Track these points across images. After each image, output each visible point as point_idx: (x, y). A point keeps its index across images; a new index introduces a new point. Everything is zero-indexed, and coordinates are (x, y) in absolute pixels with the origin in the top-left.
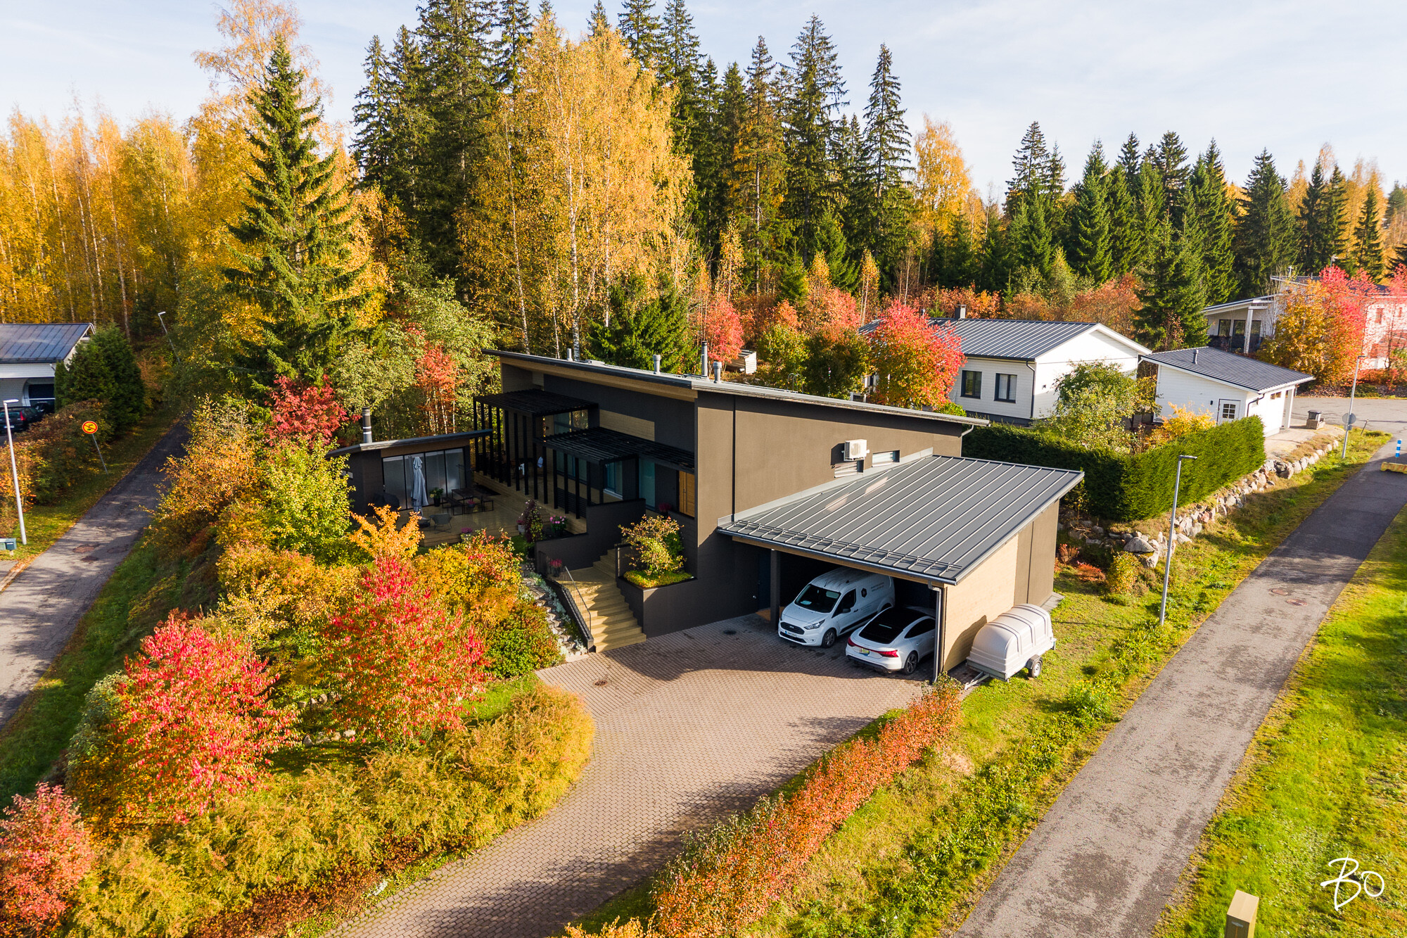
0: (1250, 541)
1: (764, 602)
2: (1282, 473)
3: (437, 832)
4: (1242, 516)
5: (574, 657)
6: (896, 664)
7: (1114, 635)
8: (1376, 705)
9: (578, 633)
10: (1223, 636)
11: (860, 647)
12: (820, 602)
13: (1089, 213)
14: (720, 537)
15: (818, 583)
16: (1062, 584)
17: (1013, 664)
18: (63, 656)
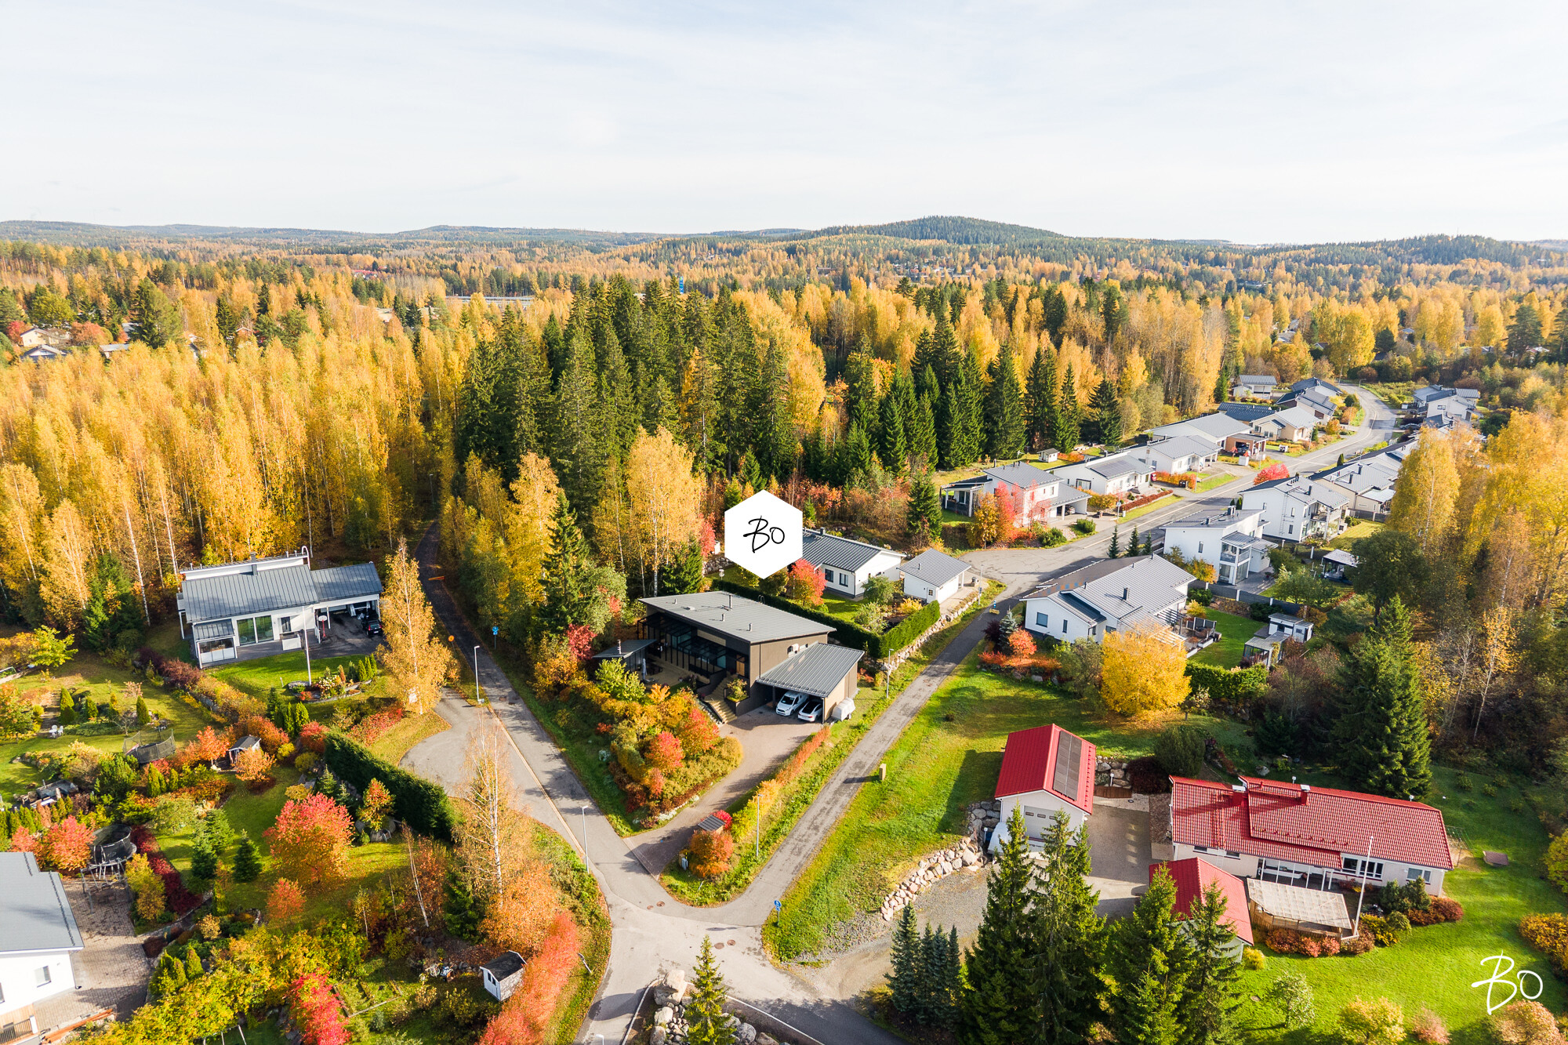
0: (925, 658)
1: (770, 700)
2: (948, 620)
3: (720, 772)
4: (925, 648)
5: (720, 725)
6: (813, 719)
7: (873, 702)
8: (934, 719)
9: (719, 719)
10: (904, 699)
11: (802, 715)
12: (788, 701)
14: (756, 683)
15: (787, 695)
16: (860, 685)
17: (843, 717)
18: (555, 741)
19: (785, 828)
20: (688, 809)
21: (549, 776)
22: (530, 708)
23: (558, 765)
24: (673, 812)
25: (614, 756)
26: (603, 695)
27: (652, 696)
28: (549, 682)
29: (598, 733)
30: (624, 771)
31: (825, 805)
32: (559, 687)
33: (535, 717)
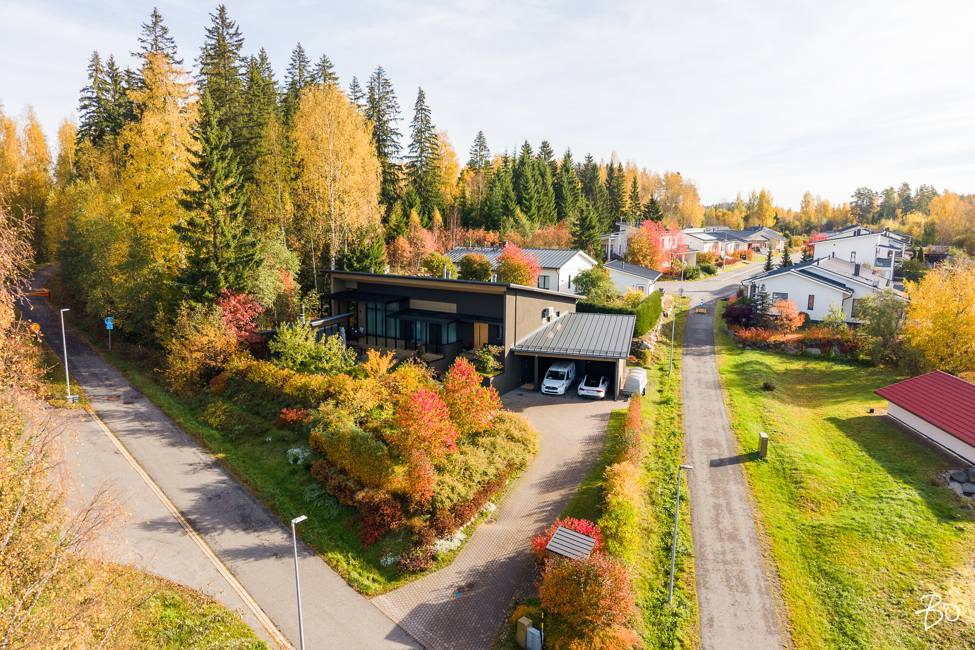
0: (673, 343)
1: (529, 378)
2: (665, 315)
3: (520, 459)
4: (666, 334)
6: (602, 395)
7: (657, 379)
8: (751, 390)
10: (691, 376)
12: (557, 376)
13: (526, 187)
14: (514, 351)
15: (553, 369)
18: (202, 443)
19: (679, 543)
20: (482, 527)
21: (194, 496)
22: (160, 407)
23: (213, 478)
24: (459, 535)
25: (319, 451)
26: (286, 372)
27: (367, 366)
28: (191, 367)
29: (284, 425)
30: (343, 471)
31: (711, 501)
32: (209, 374)
33: (168, 416)
